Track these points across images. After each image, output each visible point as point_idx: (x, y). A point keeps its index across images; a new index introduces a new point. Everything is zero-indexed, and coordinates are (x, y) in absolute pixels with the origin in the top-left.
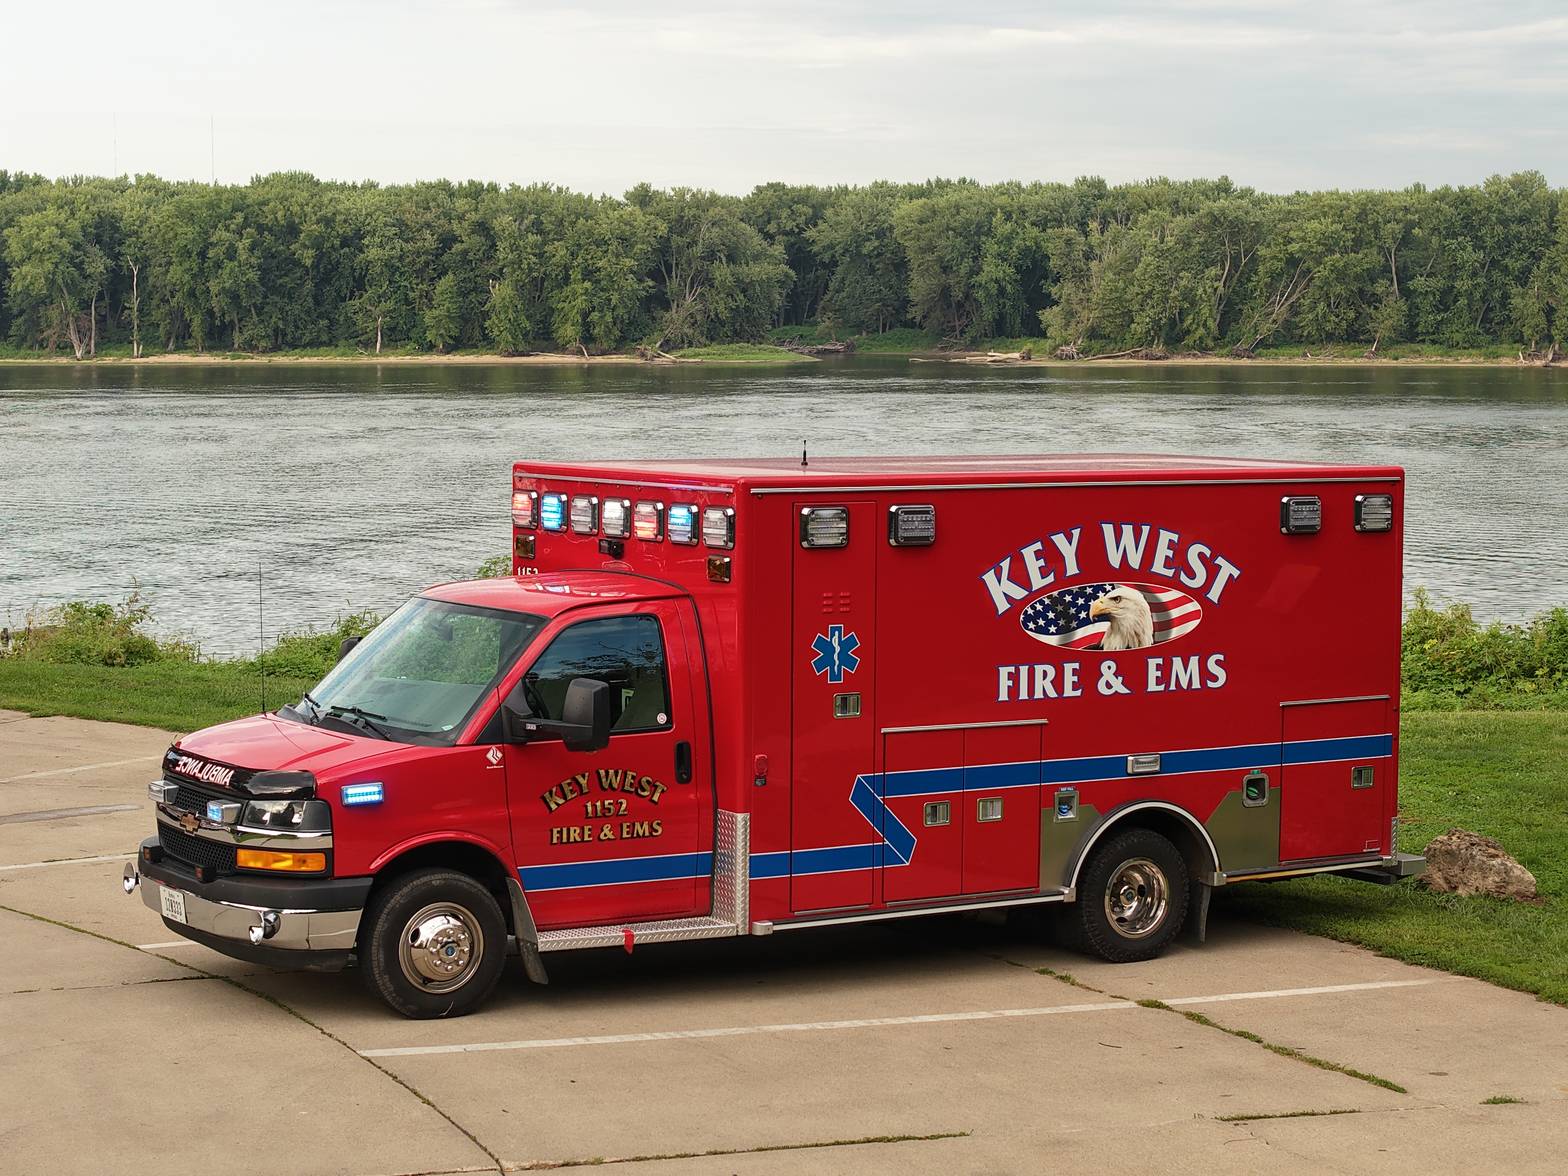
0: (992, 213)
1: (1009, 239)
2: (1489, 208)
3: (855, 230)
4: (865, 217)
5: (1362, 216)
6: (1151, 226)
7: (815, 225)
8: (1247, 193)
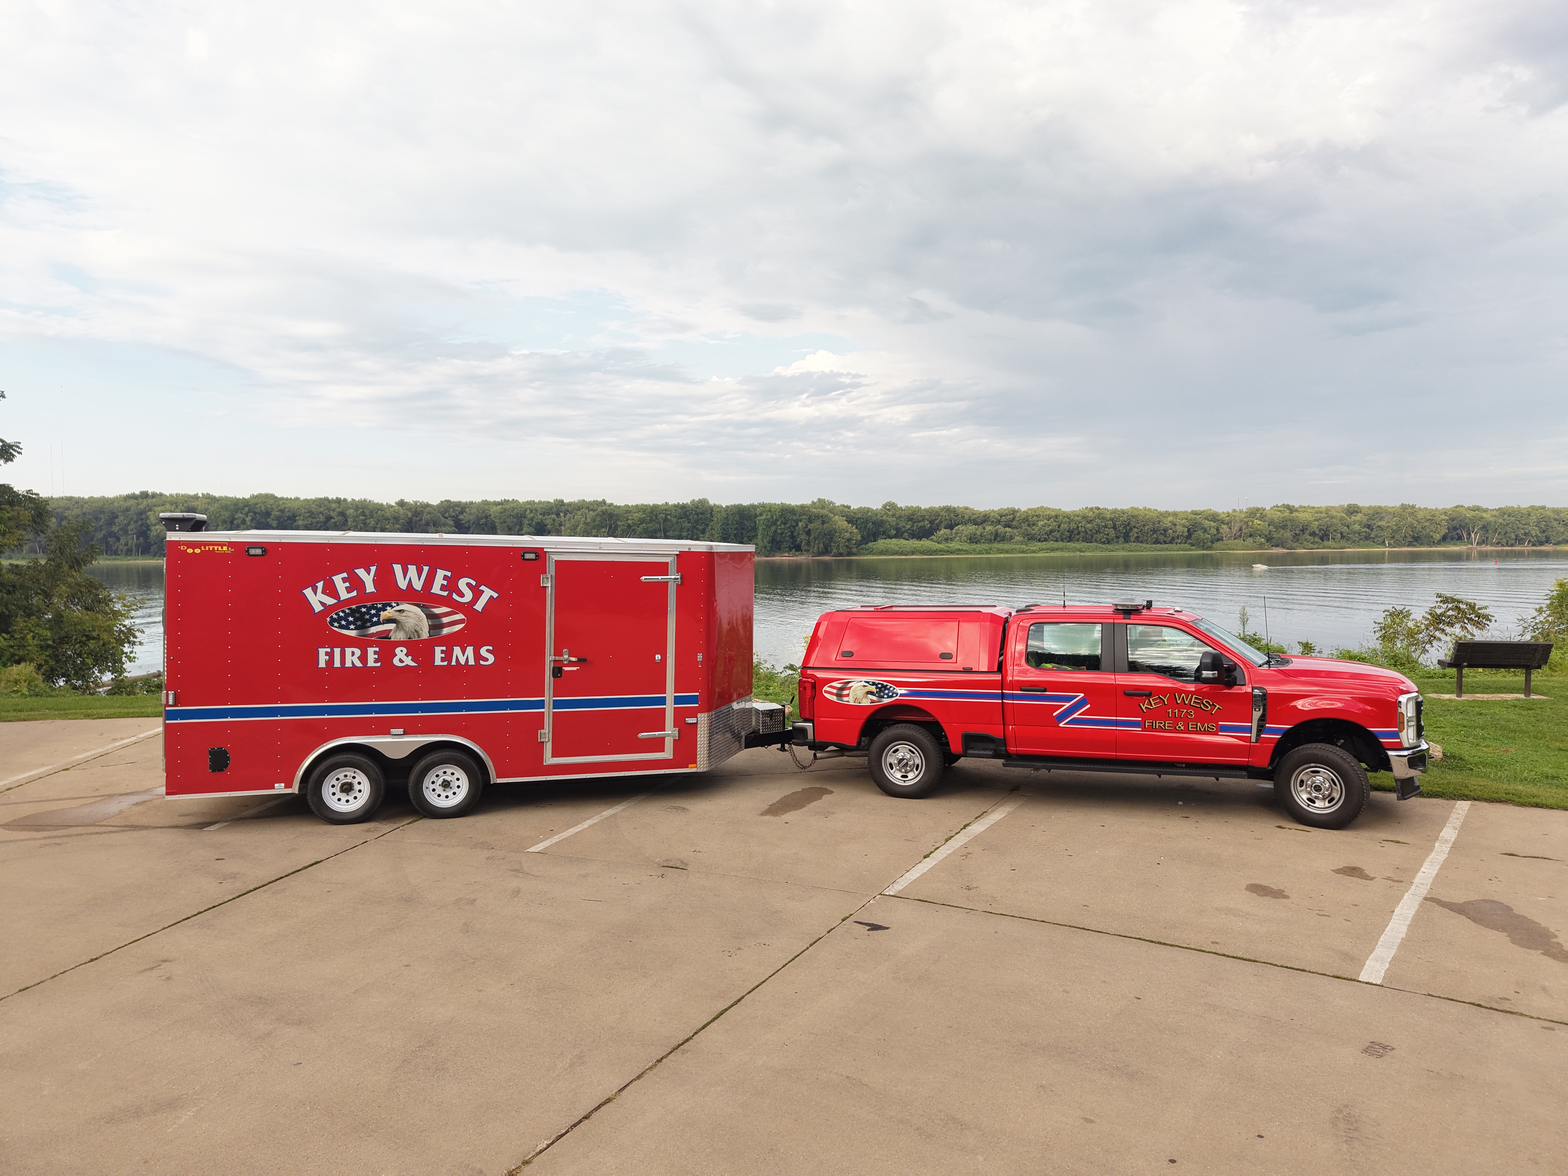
0: (526, 510)
1: (532, 519)
2: (692, 510)
3: (477, 516)
4: (481, 511)
5: (652, 512)
6: (582, 515)
7: (462, 514)
8: (611, 504)
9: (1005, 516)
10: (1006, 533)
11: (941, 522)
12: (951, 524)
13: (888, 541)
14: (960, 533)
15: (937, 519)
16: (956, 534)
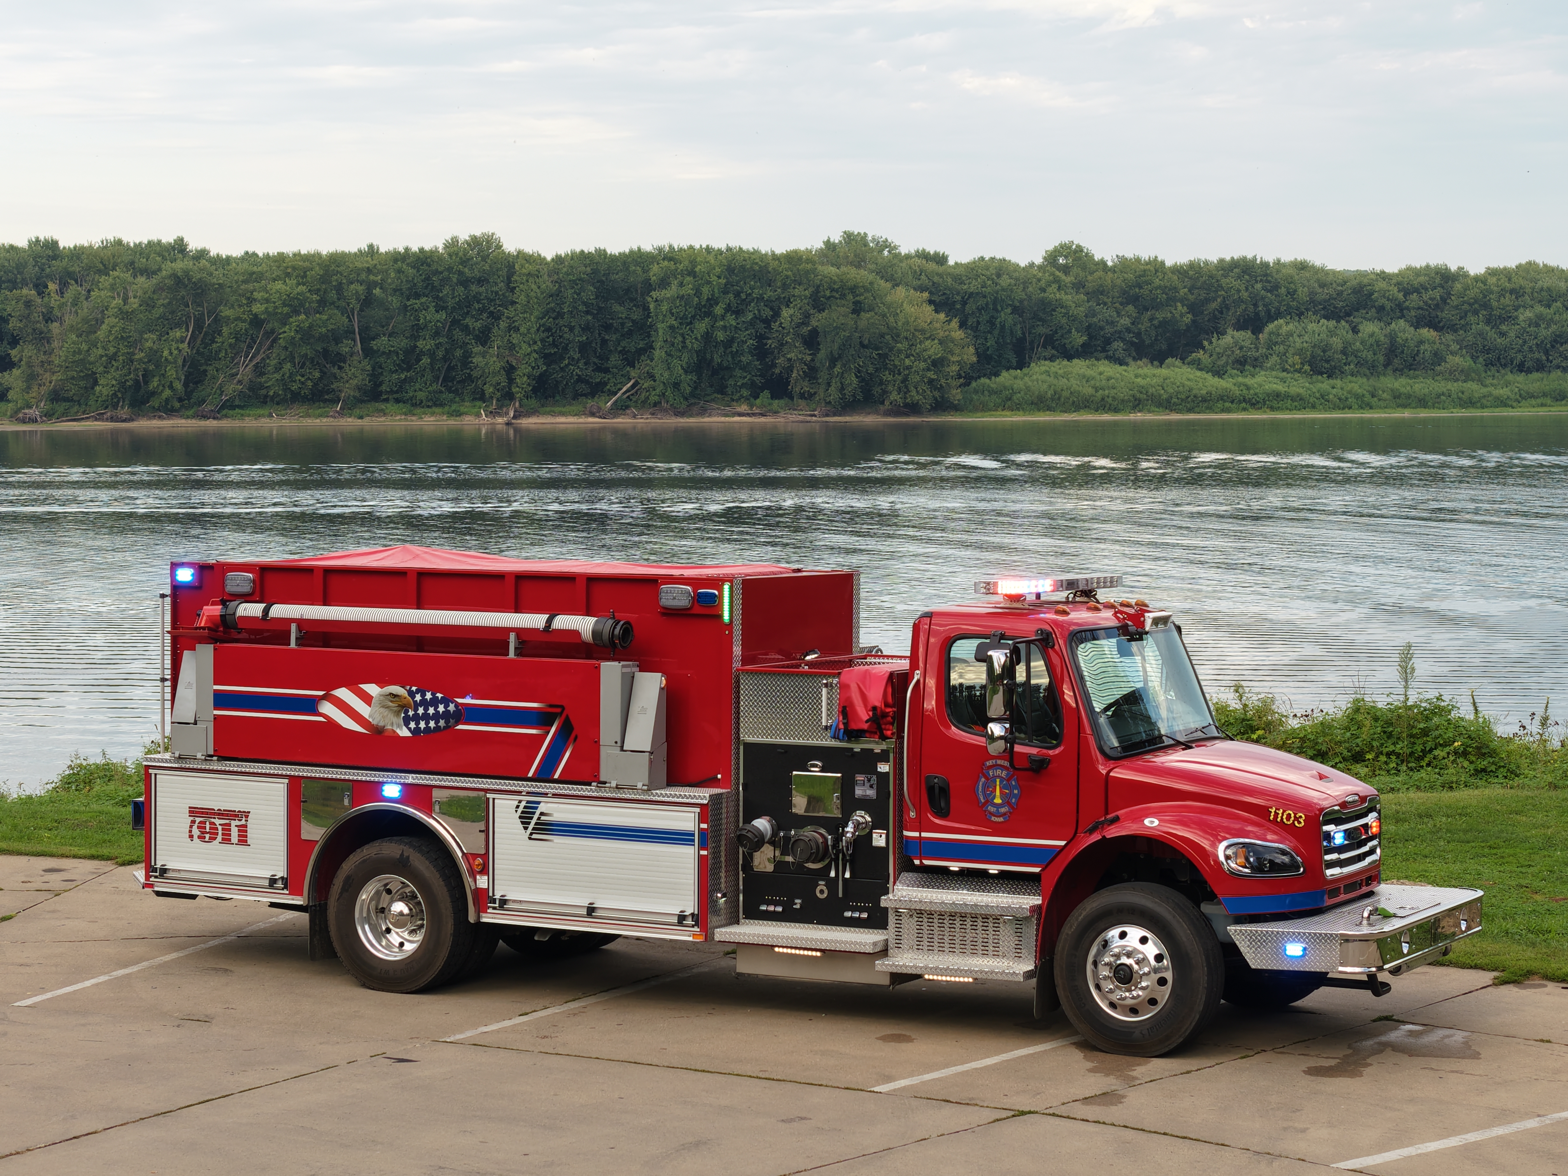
5: (325, 278)
6: (113, 288)
8: (202, 254)
9: (1417, 291)
10: (1421, 342)
11: (1224, 308)
12: (1257, 314)
13: (1060, 366)
14: (1283, 343)
15: (1215, 299)
16: (1269, 348)
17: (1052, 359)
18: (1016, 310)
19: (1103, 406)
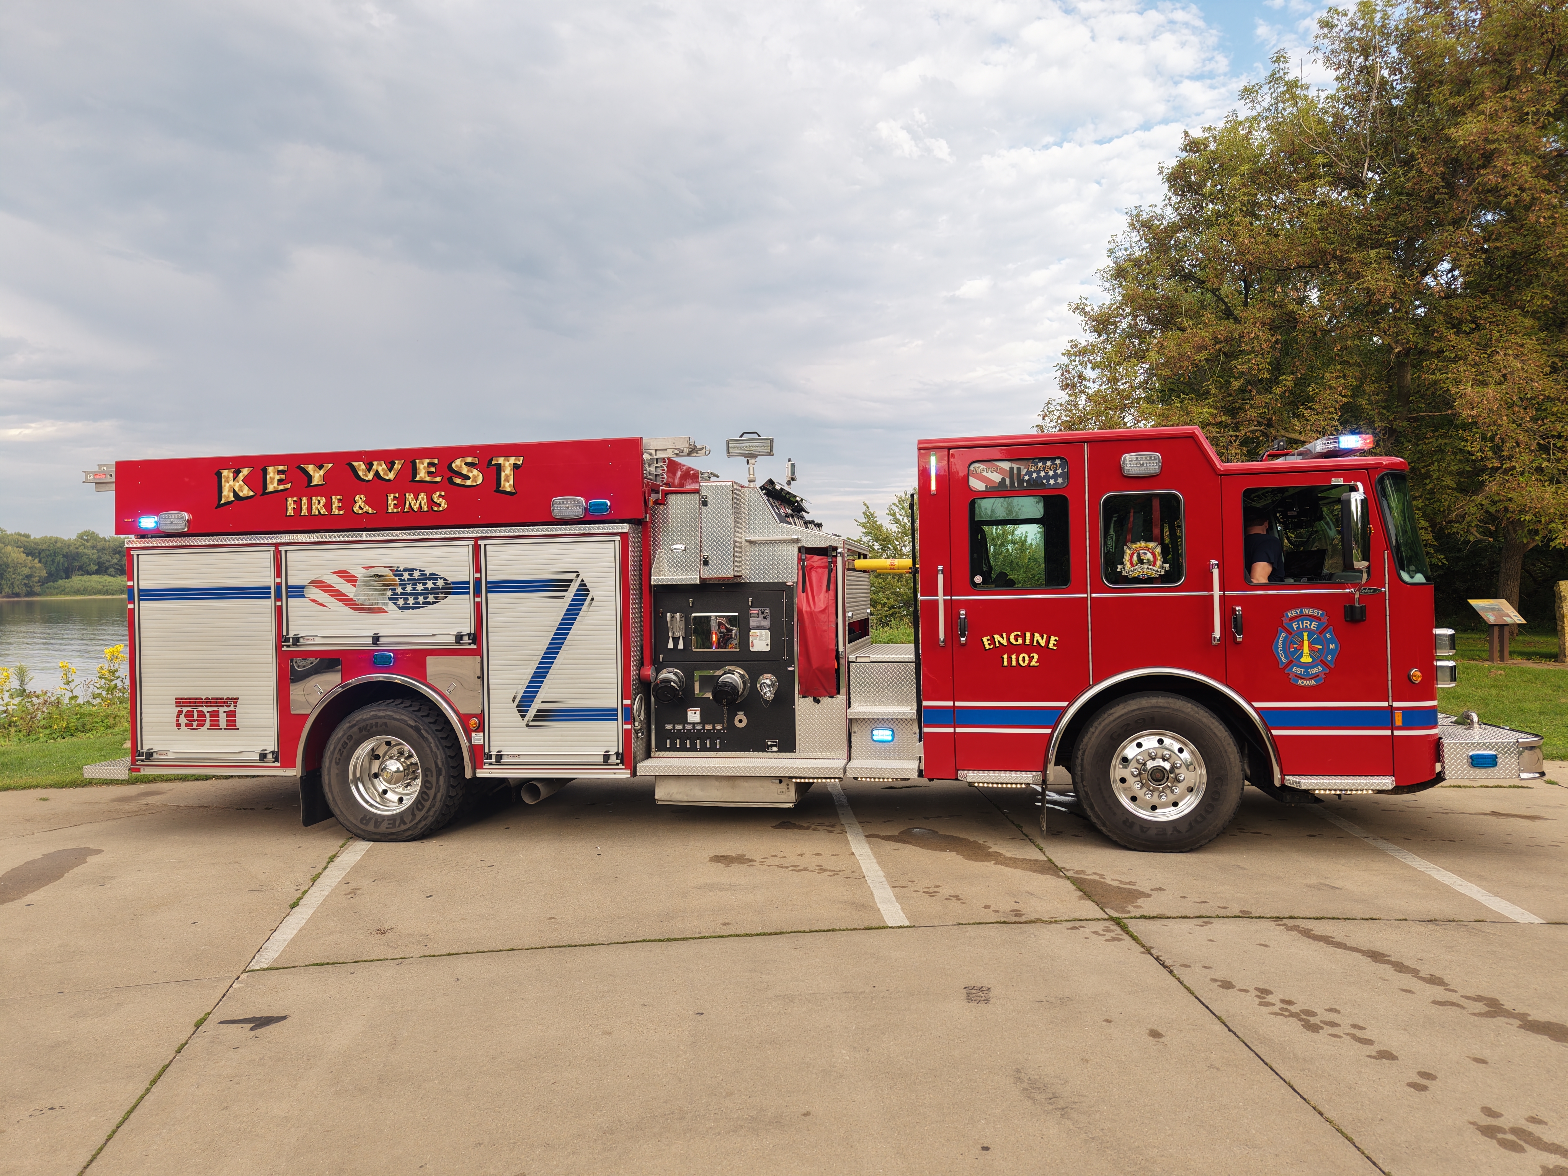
13: (86, 578)
17: (82, 575)
18: (64, 556)
19: (107, 593)
